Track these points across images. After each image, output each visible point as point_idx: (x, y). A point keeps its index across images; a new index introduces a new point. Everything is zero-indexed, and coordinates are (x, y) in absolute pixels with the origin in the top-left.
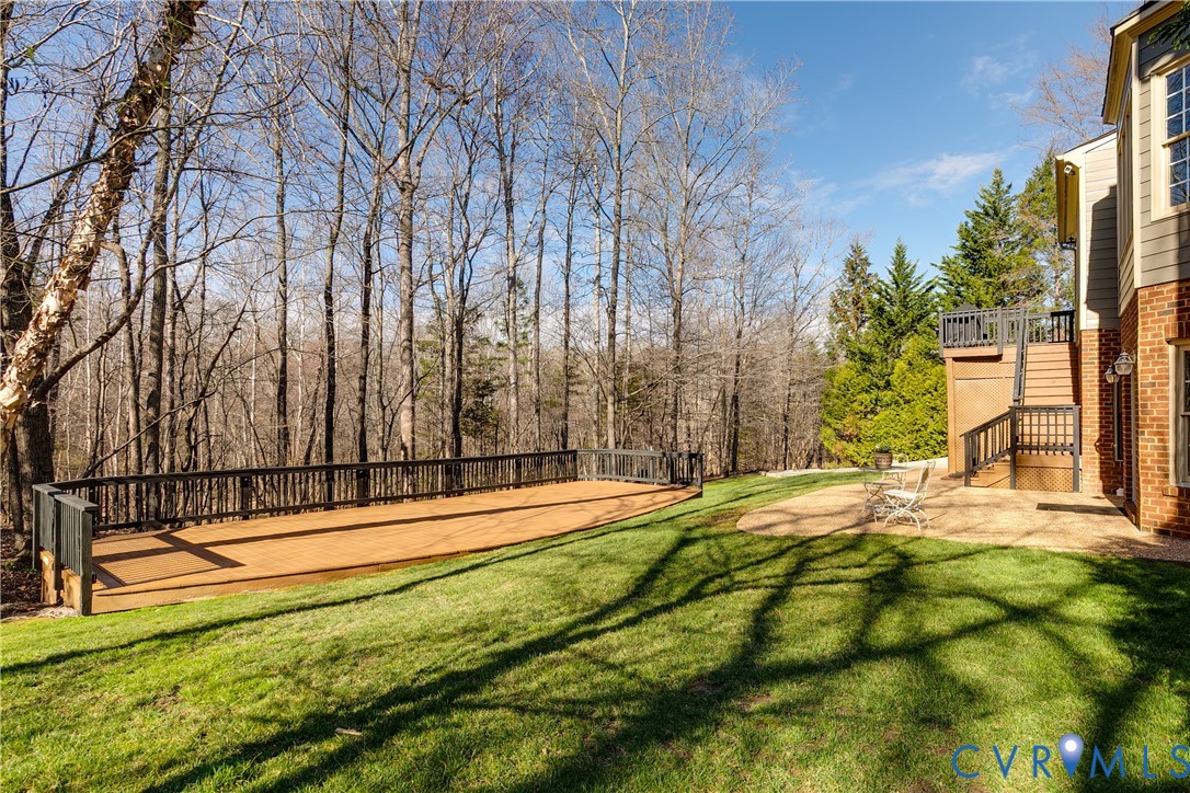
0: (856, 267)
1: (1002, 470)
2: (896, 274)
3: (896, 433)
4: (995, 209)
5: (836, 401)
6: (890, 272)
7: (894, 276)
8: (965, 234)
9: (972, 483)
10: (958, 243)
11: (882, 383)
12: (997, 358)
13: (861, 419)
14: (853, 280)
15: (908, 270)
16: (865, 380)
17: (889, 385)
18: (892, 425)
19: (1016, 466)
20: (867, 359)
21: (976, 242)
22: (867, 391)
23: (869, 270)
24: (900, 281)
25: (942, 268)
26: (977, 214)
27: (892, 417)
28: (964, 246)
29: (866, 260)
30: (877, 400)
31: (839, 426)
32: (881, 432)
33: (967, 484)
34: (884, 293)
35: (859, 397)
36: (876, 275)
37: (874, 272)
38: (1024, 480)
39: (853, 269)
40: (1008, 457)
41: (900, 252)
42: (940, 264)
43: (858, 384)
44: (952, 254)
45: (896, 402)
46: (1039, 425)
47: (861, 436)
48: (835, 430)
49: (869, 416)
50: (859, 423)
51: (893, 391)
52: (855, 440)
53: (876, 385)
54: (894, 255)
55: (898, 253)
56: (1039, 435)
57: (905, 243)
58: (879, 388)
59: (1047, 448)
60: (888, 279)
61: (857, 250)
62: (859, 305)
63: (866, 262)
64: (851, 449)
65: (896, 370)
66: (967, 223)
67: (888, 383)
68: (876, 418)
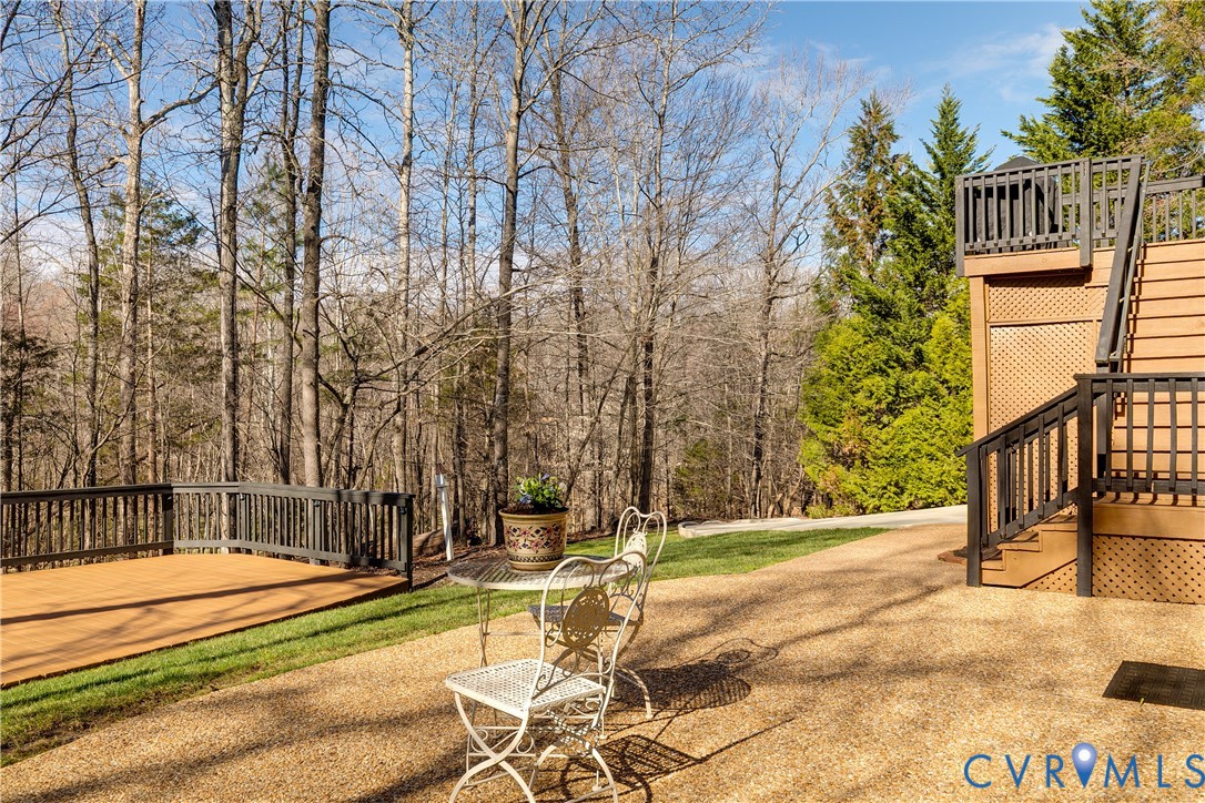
0: (871, 142)
1: (1056, 544)
2: (940, 153)
3: (932, 449)
4: (1116, 24)
5: (827, 390)
6: (929, 150)
7: (935, 157)
8: (1064, 74)
9: (987, 577)
10: (1051, 93)
11: (908, 356)
12: (1080, 276)
13: (869, 422)
14: (867, 168)
15: (962, 147)
16: (877, 351)
17: (921, 360)
18: (926, 435)
19: (1090, 532)
20: (884, 311)
21: (1081, 86)
22: (883, 372)
23: (895, 149)
24: (946, 168)
25: (1021, 141)
26: (1087, 36)
27: (925, 419)
28: (1060, 98)
29: (889, 128)
30: (897, 387)
31: (831, 438)
32: (906, 449)
33: (974, 579)
34: (917, 189)
35: (867, 382)
36: (907, 157)
37: (903, 152)
38: (1110, 569)
39: (866, 146)
40: (1072, 510)
41: (948, 112)
42: (1017, 133)
43: (866, 358)
44: (1040, 113)
45: (934, 394)
46: (1151, 427)
47: (869, 457)
48: (825, 443)
49: (885, 419)
50: (866, 430)
51: (927, 370)
52: (858, 463)
53: (898, 360)
54: (937, 118)
55: (944, 114)
56: (1150, 452)
57: (956, 96)
58: (904, 366)
59: (1174, 486)
60: (926, 164)
61: (873, 111)
62: (875, 212)
63: (889, 133)
64: (852, 480)
65: (935, 331)
66: (1064, 50)
67: (919, 354)
68: (898, 422)
